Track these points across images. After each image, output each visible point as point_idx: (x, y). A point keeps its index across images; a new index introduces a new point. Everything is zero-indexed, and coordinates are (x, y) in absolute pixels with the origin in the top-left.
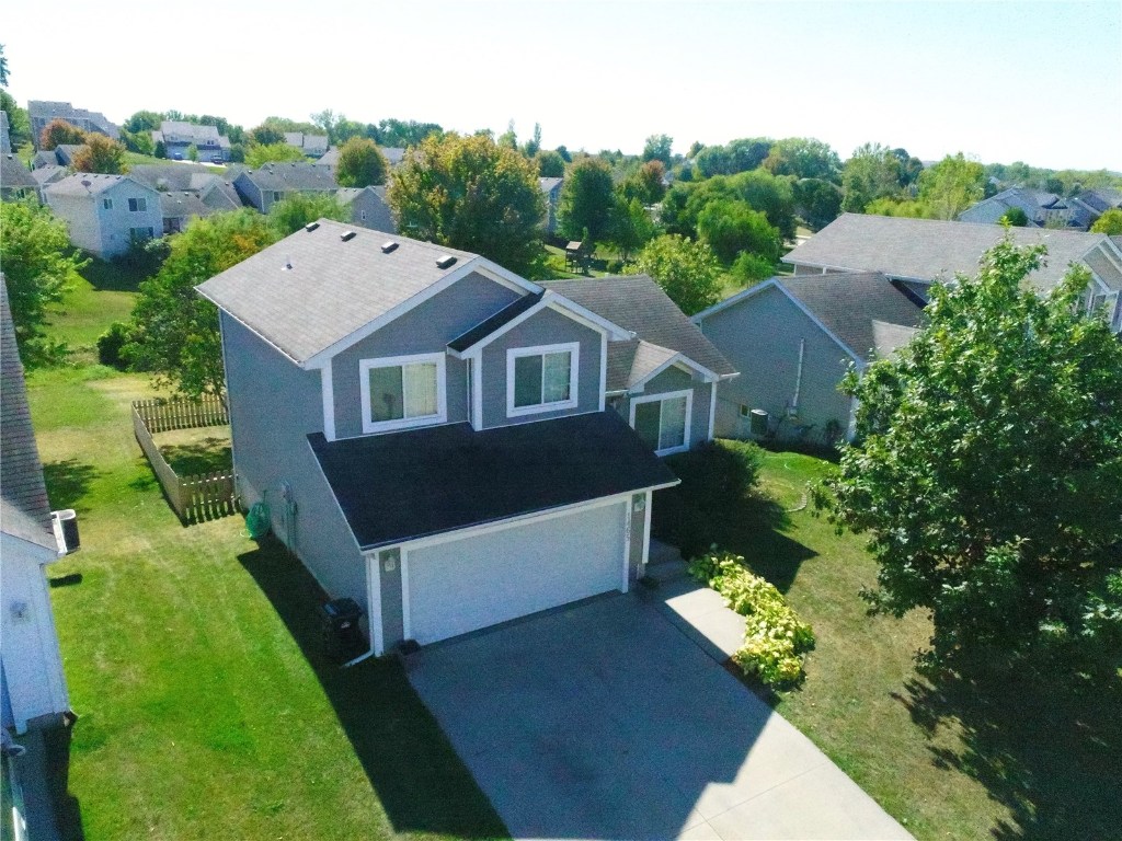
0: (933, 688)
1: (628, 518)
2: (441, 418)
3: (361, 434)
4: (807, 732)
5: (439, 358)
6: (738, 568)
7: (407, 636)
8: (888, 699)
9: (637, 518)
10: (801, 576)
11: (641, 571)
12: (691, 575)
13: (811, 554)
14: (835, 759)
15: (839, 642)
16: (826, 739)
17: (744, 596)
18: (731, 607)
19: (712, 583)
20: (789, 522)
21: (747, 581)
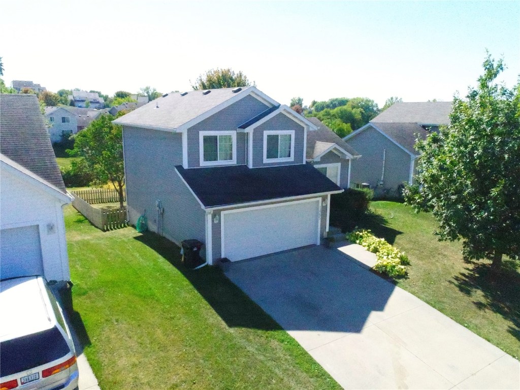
0: (467, 280)
1: (320, 209)
2: (234, 162)
3: (199, 166)
4: (413, 293)
5: (233, 134)
6: (369, 234)
7: (223, 256)
8: (447, 283)
9: (324, 208)
10: (397, 240)
11: (325, 235)
12: (348, 239)
13: (400, 233)
14: (428, 303)
15: (421, 262)
16: (422, 296)
17: (374, 245)
18: (368, 250)
19: (358, 241)
20: (387, 222)
21: (374, 240)
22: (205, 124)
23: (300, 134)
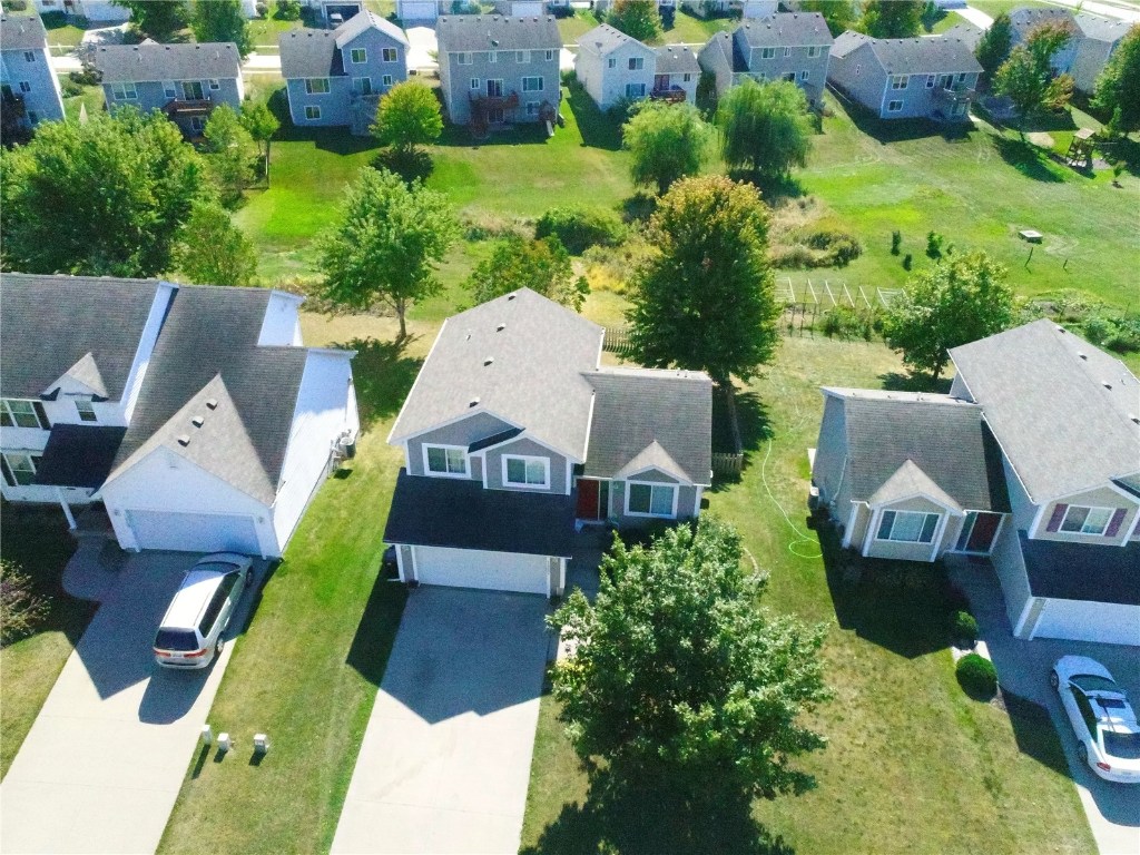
1: (548, 563)
2: (467, 477)
3: (425, 475)
4: (543, 713)
5: (465, 450)
7: (415, 578)
9: (557, 564)
11: (558, 590)
14: (538, 733)
16: (547, 723)
22: (429, 437)
23: (558, 460)
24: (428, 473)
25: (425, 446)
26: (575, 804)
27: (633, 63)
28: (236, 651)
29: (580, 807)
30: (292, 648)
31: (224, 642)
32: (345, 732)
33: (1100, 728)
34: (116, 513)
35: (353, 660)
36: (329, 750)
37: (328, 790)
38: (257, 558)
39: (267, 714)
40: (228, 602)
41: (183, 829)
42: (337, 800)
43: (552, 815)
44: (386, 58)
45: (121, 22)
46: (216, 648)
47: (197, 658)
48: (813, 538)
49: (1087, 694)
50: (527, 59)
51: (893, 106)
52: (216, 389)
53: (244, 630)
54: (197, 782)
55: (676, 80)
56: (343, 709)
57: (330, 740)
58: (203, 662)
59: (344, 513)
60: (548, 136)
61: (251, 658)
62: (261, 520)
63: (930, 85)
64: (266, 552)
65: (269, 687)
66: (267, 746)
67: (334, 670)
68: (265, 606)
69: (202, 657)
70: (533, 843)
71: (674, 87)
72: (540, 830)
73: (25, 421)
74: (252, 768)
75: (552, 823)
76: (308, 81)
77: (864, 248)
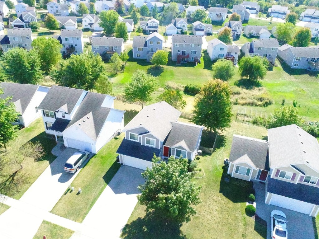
2: (138, 141)
7: (123, 163)
22: (131, 131)
23: (158, 141)
24: (130, 139)
25: (130, 133)
26: (141, 218)
27: (221, 49)
28: (81, 171)
29: (142, 219)
30: (92, 173)
31: (79, 168)
32: (98, 192)
33: (276, 228)
34: (65, 138)
35: (103, 178)
36: (93, 195)
37: (90, 203)
38: (91, 153)
39: (83, 185)
40: (81, 160)
41: (60, 204)
42: (91, 206)
43: (135, 219)
44: (158, 44)
45: (101, 31)
46: (77, 169)
47: (72, 170)
48: (222, 171)
49: (275, 219)
50: (193, 46)
51: (295, 65)
52: (90, 115)
53: (84, 167)
54: (65, 196)
55: (233, 54)
56: (99, 188)
57: (94, 194)
58: (73, 172)
59: (113, 147)
60: (195, 65)
61: (84, 173)
62: (93, 144)
63: (307, 60)
64: (93, 152)
65: (85, 180)
66: (81, 192)
67: (100, 179)
68: (89, 163)
69: (73, 170)
70: (129, 224)
71: (232, 56)
72: (132, 221)
73: (52, 116)
74: (77, 196)
75: (135, 220)
76: (138, 48)
77: (274, 103)
